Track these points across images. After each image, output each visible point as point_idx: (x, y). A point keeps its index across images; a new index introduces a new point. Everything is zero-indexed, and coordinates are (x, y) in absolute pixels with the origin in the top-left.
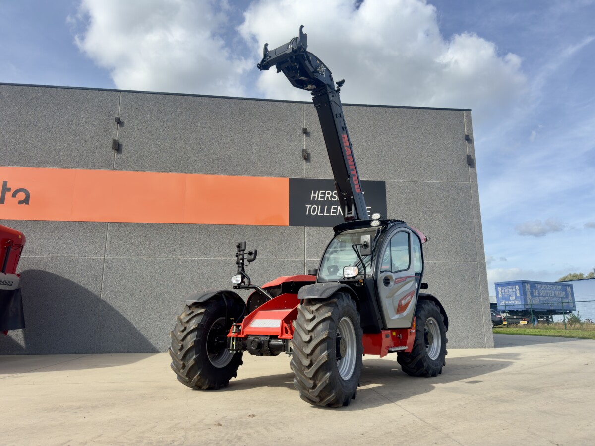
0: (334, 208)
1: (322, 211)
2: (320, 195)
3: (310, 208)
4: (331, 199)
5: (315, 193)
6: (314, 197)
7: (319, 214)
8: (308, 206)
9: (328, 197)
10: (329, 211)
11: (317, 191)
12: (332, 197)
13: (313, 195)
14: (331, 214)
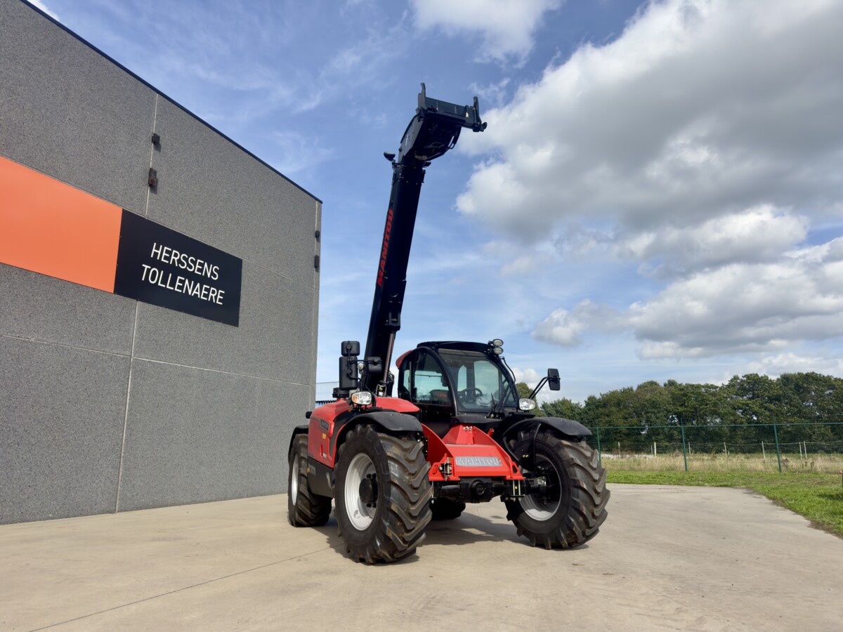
0: (180, 281)
1: (164, 282)
2: (164, 254)
3: (149, 270)
4: (178, 264)
5: (157, 248)
6: (156, 254)
7: (159, 284)
8: (147, 267)
9: (174, 260)
10: (173, 284)
11: (161, 246)
12: (179, 261)
13: (154, 250)
14: (176, 289)
